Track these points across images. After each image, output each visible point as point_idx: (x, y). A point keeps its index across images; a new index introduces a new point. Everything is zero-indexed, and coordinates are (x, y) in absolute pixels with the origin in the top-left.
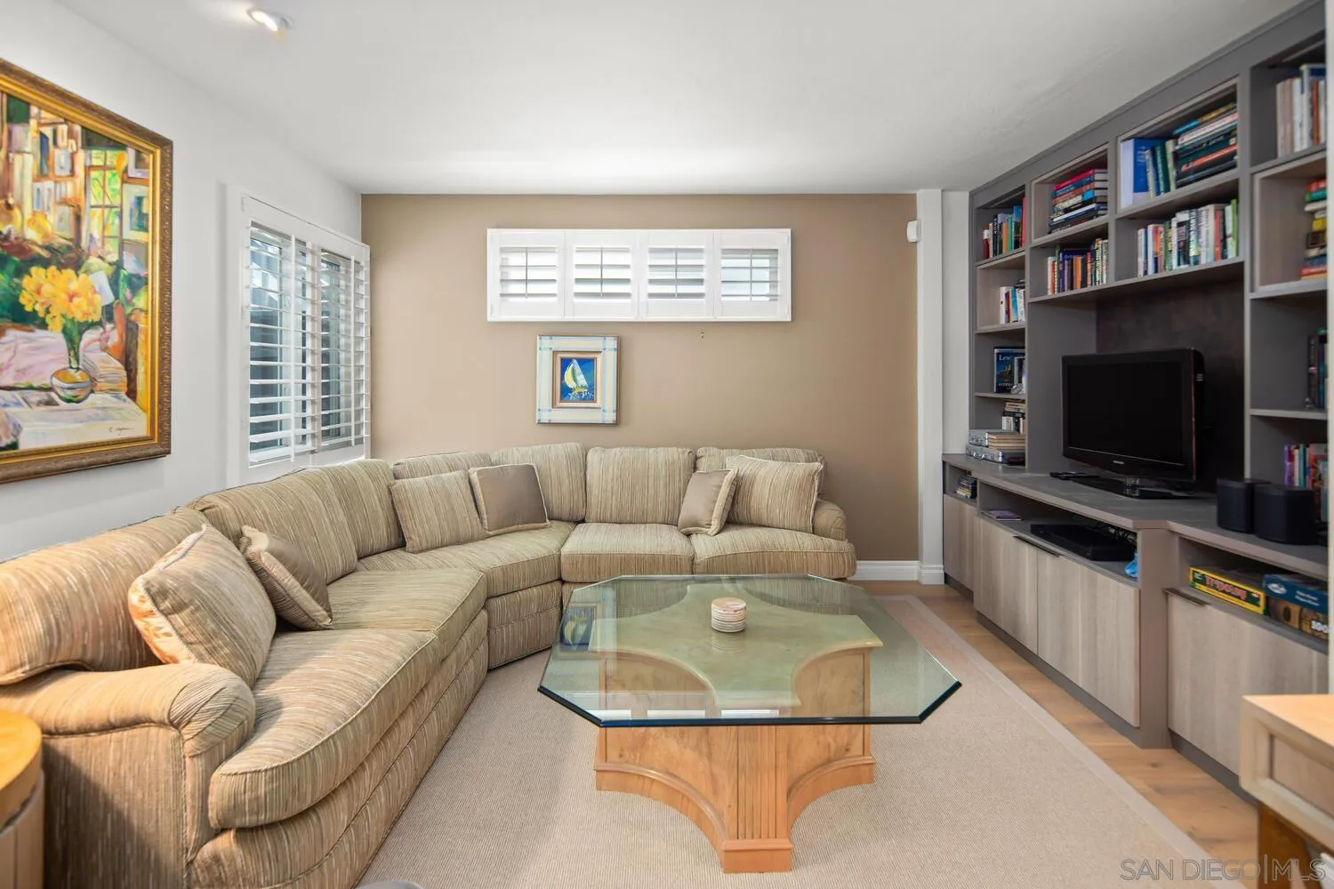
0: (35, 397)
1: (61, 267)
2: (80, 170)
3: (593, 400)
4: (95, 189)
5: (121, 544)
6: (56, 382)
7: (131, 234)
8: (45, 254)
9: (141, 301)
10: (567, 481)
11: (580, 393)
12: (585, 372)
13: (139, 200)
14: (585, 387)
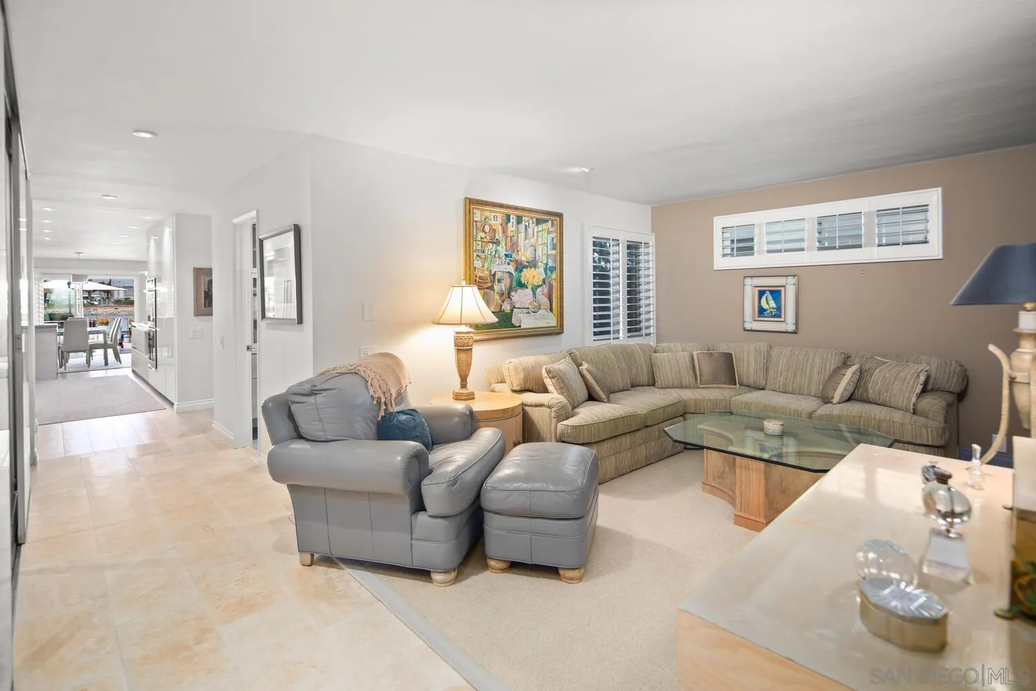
0: (525, 311)
1: (531, 267)
2: (535, 234)
3: (780, 316)
4: (540, 239)
5: (543, 358)
6: (530, 306)
7: (551, 252)
8: (527, 264)
9: (554, 276)
10: (753, 364)
11: (771, 312)
12: (774, 299)
13: (553, 239)
14: (775, 308)
